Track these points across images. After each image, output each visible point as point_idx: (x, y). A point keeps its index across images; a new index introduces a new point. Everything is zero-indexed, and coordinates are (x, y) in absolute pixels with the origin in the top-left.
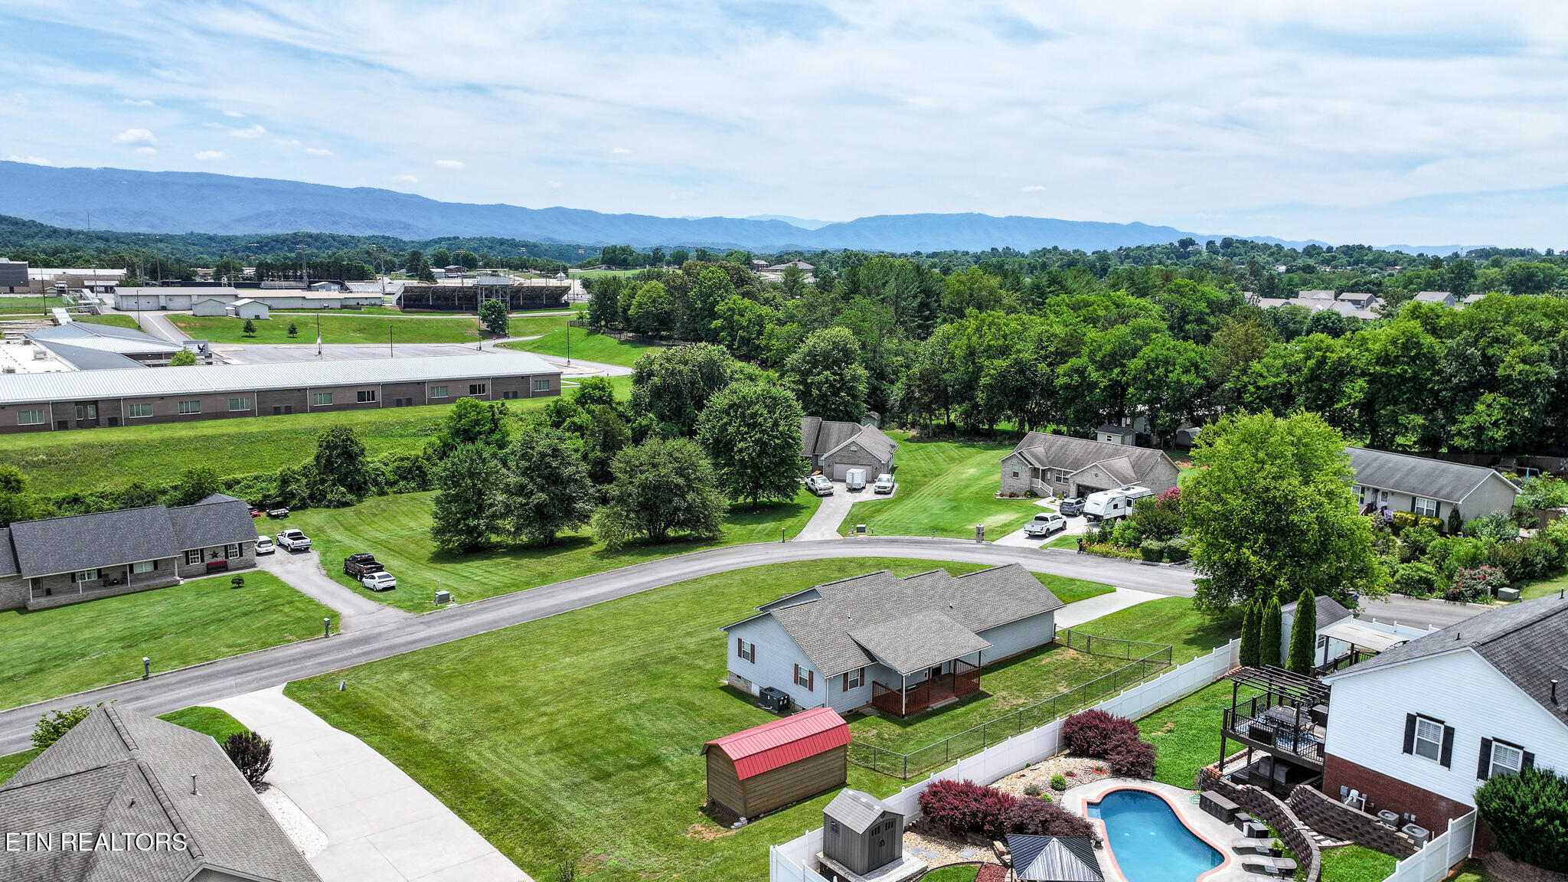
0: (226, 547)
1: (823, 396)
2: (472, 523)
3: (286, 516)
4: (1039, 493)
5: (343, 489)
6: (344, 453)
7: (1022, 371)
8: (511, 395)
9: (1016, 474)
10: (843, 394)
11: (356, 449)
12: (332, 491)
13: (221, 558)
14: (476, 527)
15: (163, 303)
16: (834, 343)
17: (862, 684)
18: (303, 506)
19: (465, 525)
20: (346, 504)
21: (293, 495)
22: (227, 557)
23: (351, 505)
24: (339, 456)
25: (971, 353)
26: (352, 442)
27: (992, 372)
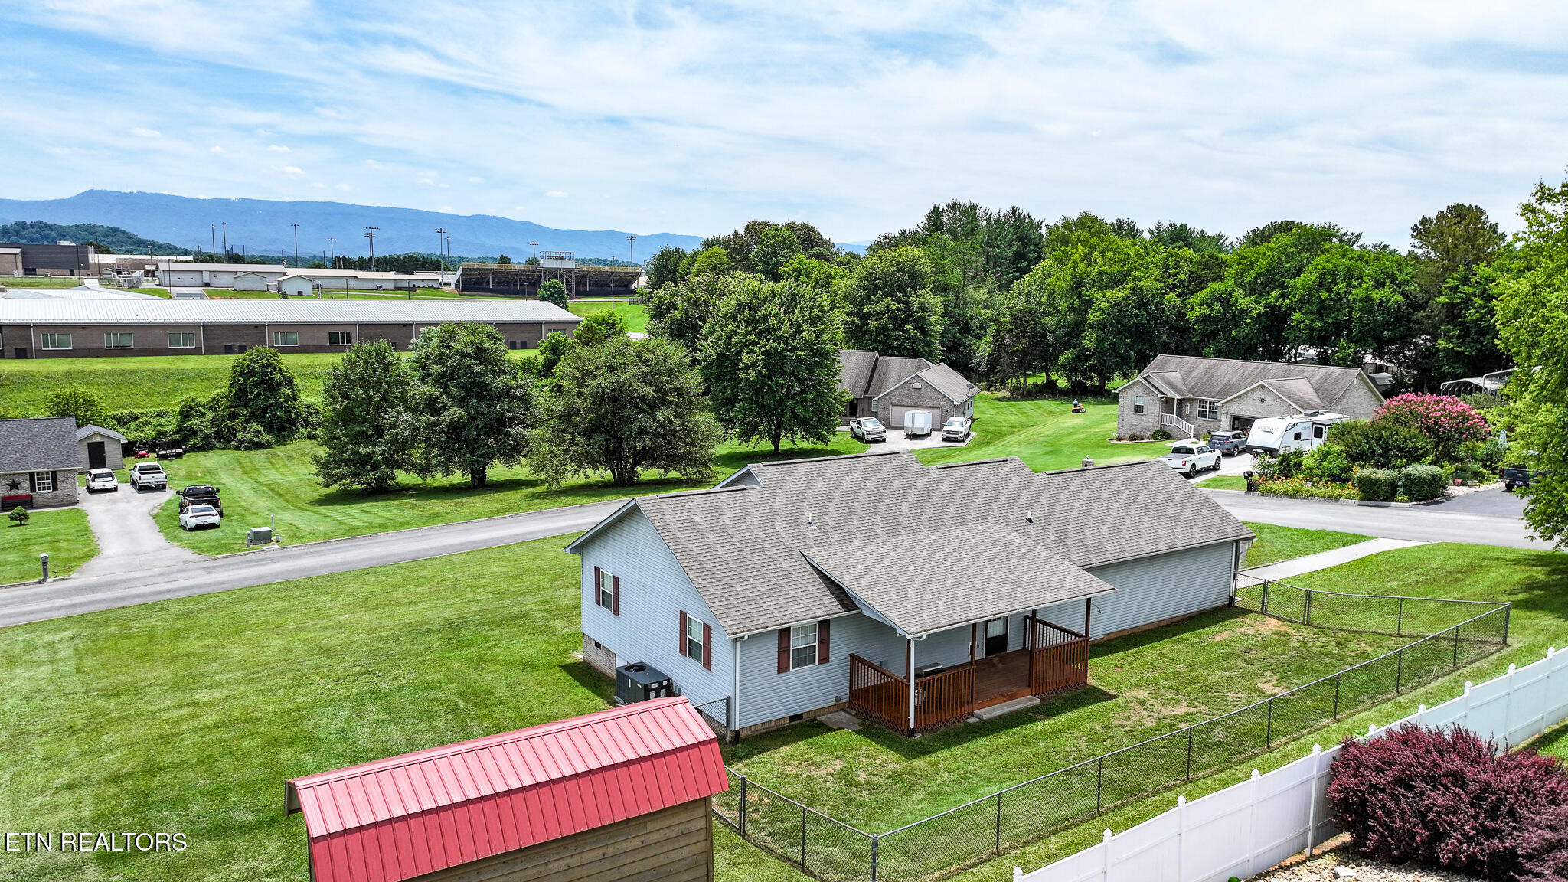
0: (32, 475)
1: (883, 330)
2: (365, 450)
3: (178, 456)
4: (1174, 433)
5: (257, 427)
6: (262, 382)
7: (1143, 304)
8: (518, 345)
9: (1139, 409)
10: (908, 327)
11: (277, 377)
12: (244, 429)
13: (24, 490)
14: (370, 456)
15: (206, 279)
16: (899, 263)
17: (824, 660)
18: (206, 446)
19: (353, 453)
20: (259, 446)
21: (194, 433)
22: (33, 489)
23: (266, 447)
24: (256, 385)
25: (1077, 285)
26: (275, 369)
27: (1104, 305)
